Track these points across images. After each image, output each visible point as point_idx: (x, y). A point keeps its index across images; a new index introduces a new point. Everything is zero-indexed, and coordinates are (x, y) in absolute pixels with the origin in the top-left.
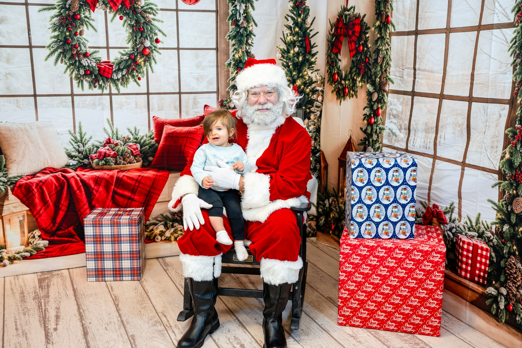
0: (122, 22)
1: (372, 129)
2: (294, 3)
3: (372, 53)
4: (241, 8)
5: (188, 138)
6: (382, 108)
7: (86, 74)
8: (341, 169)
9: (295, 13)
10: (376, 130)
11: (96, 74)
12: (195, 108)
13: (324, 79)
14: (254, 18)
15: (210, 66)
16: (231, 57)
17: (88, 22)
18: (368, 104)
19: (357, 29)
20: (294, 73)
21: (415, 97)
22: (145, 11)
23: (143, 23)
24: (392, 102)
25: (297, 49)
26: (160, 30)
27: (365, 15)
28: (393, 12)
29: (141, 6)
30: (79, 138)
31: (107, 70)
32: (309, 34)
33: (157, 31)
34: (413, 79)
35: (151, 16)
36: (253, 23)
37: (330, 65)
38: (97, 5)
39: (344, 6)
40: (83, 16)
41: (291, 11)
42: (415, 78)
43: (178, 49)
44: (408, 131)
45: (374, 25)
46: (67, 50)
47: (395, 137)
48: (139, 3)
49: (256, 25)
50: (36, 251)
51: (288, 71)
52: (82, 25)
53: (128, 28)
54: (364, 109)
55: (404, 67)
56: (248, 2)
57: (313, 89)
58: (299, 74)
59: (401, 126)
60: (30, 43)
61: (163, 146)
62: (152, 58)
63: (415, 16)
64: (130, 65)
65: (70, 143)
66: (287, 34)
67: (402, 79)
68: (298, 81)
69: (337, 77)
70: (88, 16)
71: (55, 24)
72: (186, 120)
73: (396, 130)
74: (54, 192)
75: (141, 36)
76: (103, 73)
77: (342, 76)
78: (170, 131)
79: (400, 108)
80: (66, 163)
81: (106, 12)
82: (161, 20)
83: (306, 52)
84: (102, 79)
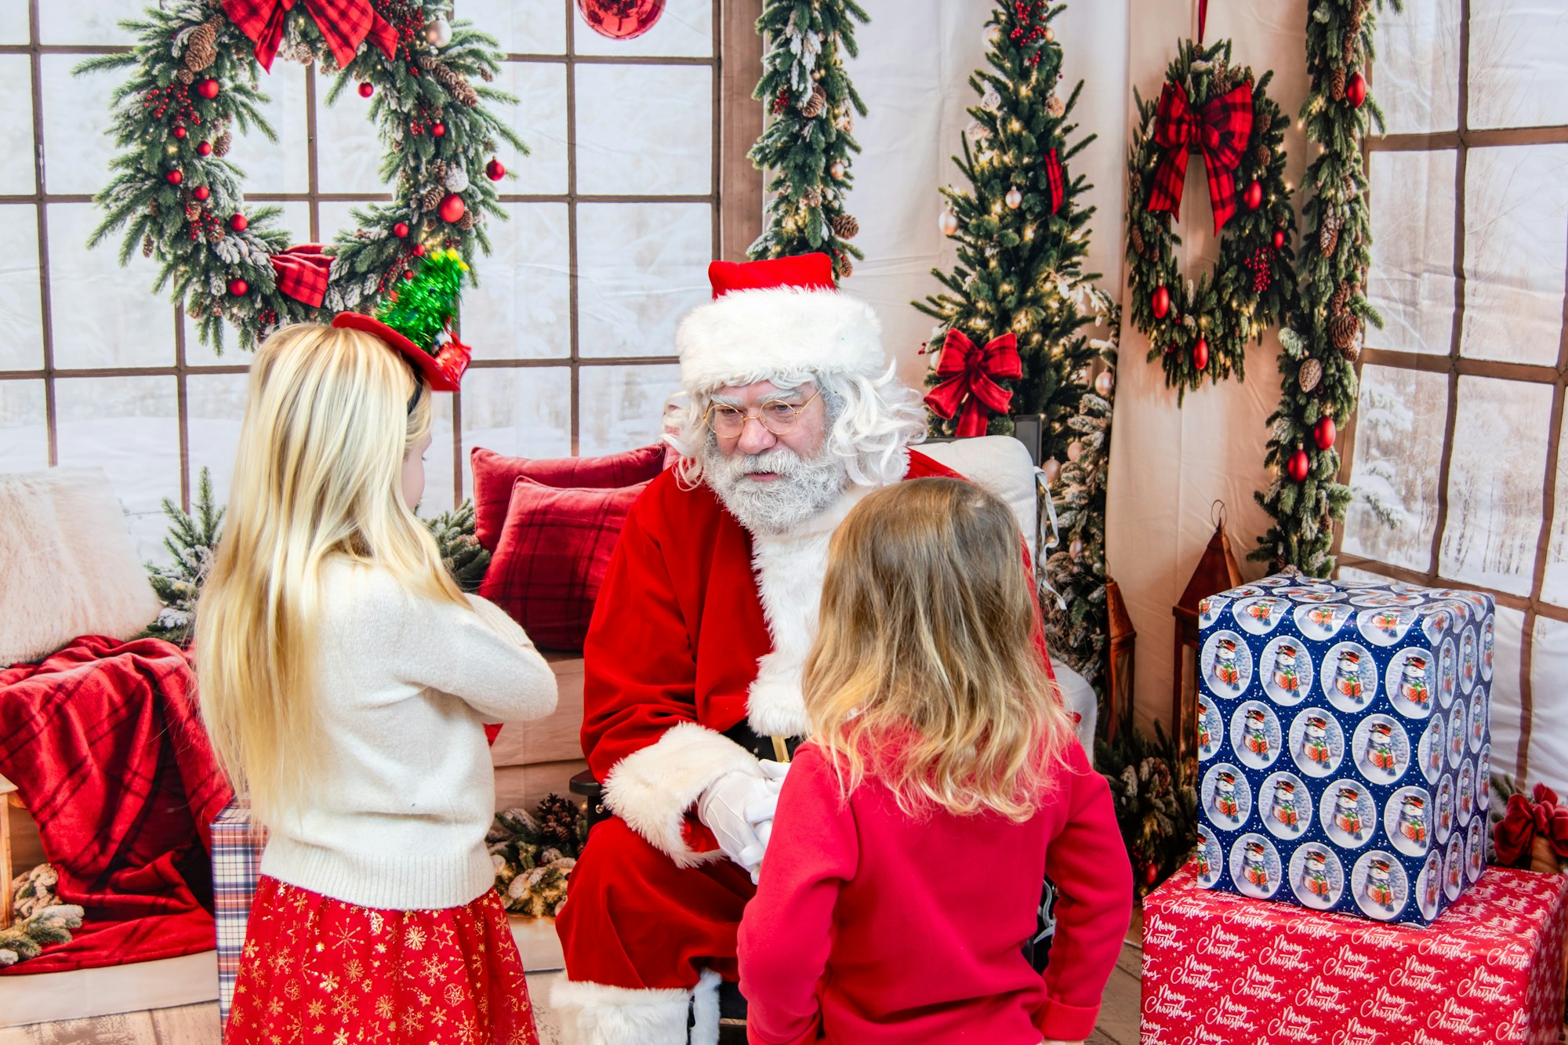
0: (369, 103)
1: (1300, 498)
2: (1003, 31)
3: (1297, 213)
4: (808, 48)
5: (601, 528)
6: (1336, 417)
7: (232, 295)
8: (1186, 649)
9: (1008, 65)
10: (1318, 501)
11: (268, 292)
12: (631, 418)
13: (1119, 307)
14: (854, 86)
15: (688, 263)
16: (768, 228)
17: (244, 105)
18: (1283, 403)
19: (1240, 123)
20: (1006, 288)
21: (1462, 379)
22: (453, 65)
23: (445, 108)
24: (1376, 398)
25: (1014, 199)
26: (504, 133)
27: (1270, 74)
28: (1375, 65)
29: (440, 44)
30: (199, 528)
31: (308, 278)
32: (1062, 144)
33: (494, 136)
34: (1452, 310)
35: (475, 82)
36: (849, 103)
37: (1141, 258)
38: (282, 45)
39: (1189, 42)
40: (228, 85)
41: (990, 58)
42: (1460, 306)
43: (572, 199)
44: (1437, 506)
45: (1303, 111)
46: (169, 208)
47: (1386, 527)
48: (433, 36)
49: (862, 111)
50: (43, 945)
51: (981, 278)
52: (226, 116)
53: (388, 126)
54: (1269, 422)
55: (1420, 267)
56: (835, 27)
57: (1077, 345)
58: (1023, 289)
59: (1410, 487)
60: (40, 185)
61: (510, 559)
62: (474, 233)
63: (1457, 80)
64: (393, 261)
65: (166, 548)
66: (978, 143)
67: (1411, 309)
68: (1022, 316)
69: (1165, 300)
70: (249, 85)
71: (129, 117)
72: (595, 463)
73: (1390, 501)
74: (106, 726)
75: (437, 155)
76: (296, 291)
77: (1184, 297)
78: (533, 505)
79: (1405, 419)
80: (149, 621)
81: (310, 72)
82: (511, 95)
83: (1048, 208)
84: (291, 312)
